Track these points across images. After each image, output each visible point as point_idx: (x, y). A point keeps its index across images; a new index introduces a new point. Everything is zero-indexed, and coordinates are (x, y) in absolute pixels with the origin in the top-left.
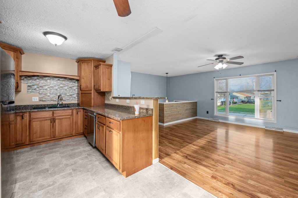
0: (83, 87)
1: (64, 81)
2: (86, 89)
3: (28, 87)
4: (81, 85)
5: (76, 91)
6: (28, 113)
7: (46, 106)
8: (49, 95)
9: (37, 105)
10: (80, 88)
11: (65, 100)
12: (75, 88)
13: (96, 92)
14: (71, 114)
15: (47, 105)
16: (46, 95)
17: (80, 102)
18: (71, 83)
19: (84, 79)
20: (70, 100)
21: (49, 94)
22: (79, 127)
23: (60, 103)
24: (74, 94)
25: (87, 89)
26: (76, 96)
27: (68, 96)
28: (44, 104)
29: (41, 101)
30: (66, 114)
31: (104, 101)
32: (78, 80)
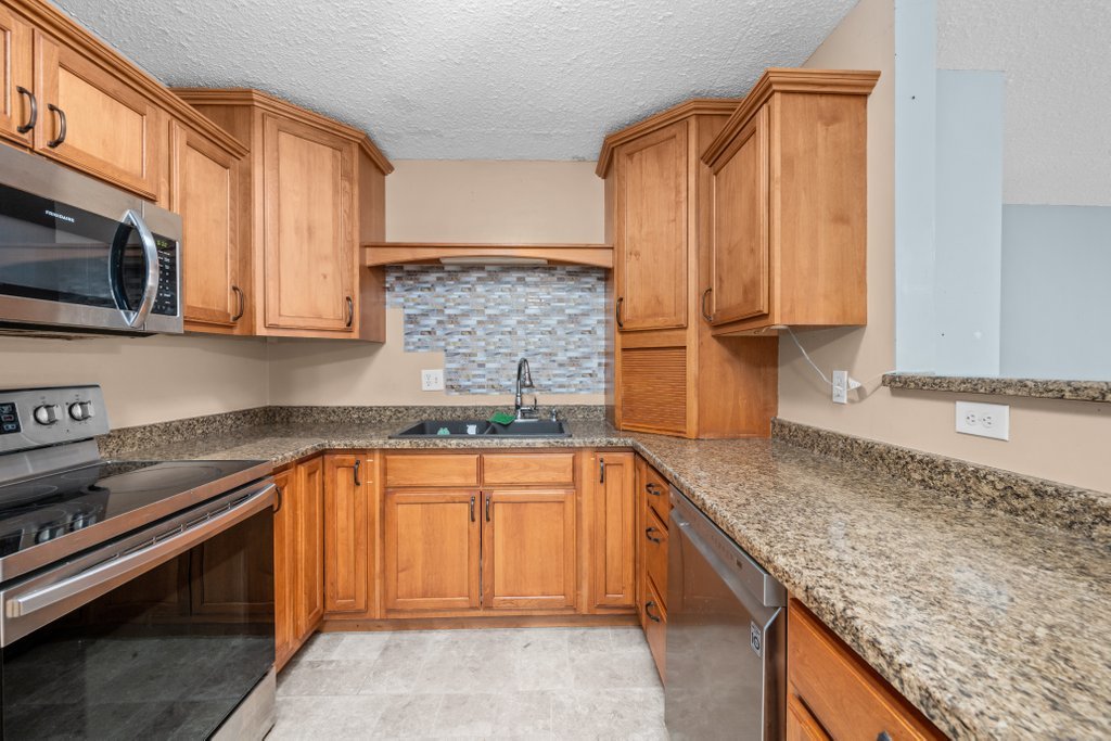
0: (634, 309)
1: (544, 283)
2: (649, 324)
3: (406, 322)
4: (621, 300)
5: (598, 339)
6: (377, 456)
7: (471, 413)
8: (485, 359)
9: (437, 409)
10: (618, 316)
11: (546, 389)
12: (592, 321)
13: (718, 338)
14: (568, 477)
15: (476, 409)
16: (473, 359)
17: (616, 400)
18: (576, 295)
19: (637, 254)
20: (569, 386)
21: (481, 357)
22: (615, 563)
23: (528, 401)
24: (587, 357)
25: (660, 322)
26: (600, 364)
27: (561, 365)
28: (465, 405)
29: (452, 387)
30: (546, 477)
31: (770, 406)
32: (606, 274)
